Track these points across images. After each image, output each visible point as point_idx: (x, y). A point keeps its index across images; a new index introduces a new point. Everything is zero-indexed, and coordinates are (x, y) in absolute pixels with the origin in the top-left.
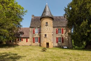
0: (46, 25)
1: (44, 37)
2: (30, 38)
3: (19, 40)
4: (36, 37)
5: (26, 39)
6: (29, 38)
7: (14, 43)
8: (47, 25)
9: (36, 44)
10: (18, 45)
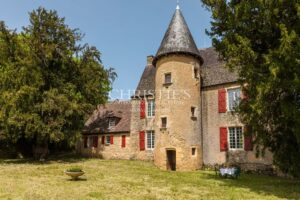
0: (164, 85)
1: (160, 127)
2: (132, 132)
3: (106, 141)
4: (148, 129)
5: (121, 138)
6: (128, 132)
7: (94, 150)
8: (167, 85)
9: (148, 154)
10: (101, 157)
